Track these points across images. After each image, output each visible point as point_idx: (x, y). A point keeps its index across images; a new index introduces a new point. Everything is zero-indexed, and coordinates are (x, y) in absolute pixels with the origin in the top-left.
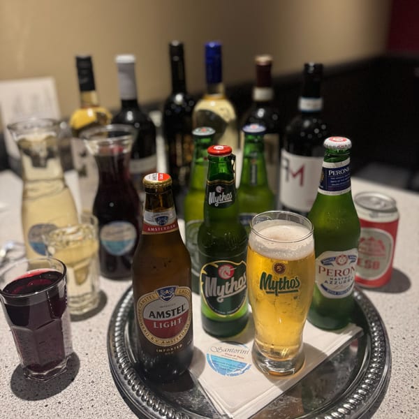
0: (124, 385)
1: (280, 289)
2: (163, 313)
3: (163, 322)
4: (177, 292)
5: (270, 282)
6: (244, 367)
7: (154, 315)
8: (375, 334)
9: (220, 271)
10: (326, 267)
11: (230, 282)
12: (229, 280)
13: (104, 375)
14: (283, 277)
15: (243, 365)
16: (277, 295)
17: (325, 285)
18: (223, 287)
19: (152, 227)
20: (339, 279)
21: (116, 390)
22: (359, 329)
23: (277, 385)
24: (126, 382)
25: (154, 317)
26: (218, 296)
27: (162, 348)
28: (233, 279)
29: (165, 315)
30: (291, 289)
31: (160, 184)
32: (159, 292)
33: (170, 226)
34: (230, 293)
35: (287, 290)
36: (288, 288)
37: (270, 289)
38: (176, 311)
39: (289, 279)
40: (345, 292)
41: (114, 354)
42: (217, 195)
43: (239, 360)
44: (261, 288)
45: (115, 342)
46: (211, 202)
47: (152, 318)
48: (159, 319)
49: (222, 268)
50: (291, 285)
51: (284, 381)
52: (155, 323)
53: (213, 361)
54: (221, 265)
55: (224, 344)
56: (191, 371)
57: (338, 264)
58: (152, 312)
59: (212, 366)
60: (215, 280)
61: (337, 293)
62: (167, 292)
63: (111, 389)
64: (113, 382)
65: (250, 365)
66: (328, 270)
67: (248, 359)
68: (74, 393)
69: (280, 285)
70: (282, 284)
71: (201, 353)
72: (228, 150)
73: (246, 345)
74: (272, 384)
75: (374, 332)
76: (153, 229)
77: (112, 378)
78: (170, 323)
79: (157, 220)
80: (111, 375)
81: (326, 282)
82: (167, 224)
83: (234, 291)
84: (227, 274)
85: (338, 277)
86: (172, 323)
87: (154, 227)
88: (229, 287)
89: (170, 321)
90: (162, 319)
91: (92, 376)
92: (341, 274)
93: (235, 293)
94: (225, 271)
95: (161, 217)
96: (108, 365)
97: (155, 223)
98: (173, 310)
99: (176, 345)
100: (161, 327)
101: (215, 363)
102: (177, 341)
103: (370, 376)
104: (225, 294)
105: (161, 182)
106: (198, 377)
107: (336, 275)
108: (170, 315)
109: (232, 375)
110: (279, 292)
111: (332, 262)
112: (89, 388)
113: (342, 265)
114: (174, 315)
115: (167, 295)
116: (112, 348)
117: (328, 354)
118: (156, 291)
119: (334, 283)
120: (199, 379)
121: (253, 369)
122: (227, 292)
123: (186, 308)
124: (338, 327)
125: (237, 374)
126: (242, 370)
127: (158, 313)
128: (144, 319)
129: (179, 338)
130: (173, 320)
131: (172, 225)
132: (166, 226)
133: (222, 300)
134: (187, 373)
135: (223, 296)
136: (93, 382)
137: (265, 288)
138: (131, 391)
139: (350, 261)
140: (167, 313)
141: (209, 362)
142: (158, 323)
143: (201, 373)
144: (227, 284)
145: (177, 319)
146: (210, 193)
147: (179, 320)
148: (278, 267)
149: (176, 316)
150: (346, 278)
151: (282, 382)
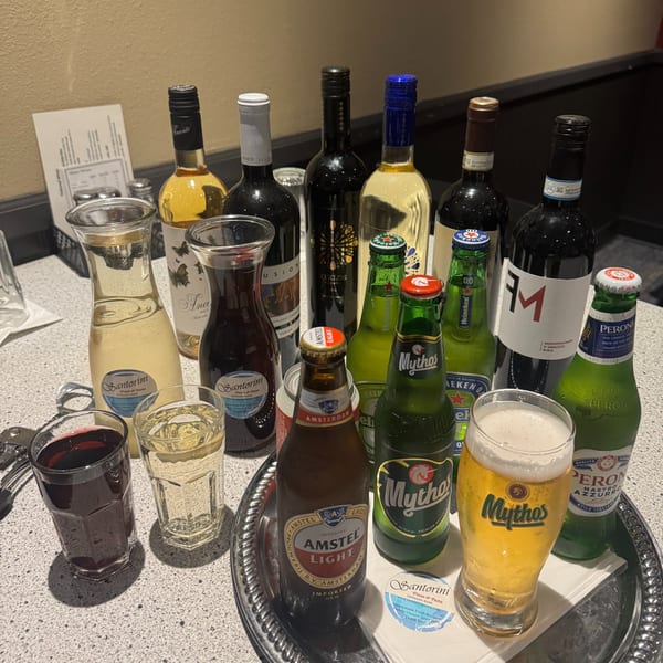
0: (262, 640)
1: (516, 520)
2: (326, 543)
3: (325, 556)
4: (350, 513)
5: (499, 510)
6: (443, 616)
7: (311, 545)
8: (649, 574)
9: (411, 472)
10: (580, 471)
11: (426, 489)
12: (425, 487)
13: (228, 618)
14: (521, 504)
15: (441, 613)
16: (509, 528)
17: (576, 496)
18: (415, 495)
19: (312, 415)
20: (599, 490)
21: (249, 643)
22: (622, 562)
23: (495, 651)
24: (265, 636)
25: (313, 548)
26: (405, 508)
27: (321, 591)
28: (431, 484)
29: (330, 546)
30: (532, 522)
31: (330, 350)
32: (322, 514)
33: (341, 414)
34: (424, 504)
35: (526, 522)
36: (528, 520)
37: (498, 518)
38: (345, 540)
39: (532, 507)
40: (605, 508)
41: (243, 587)
42: (413, 357)
43: (435, 605)
44: (484, 515)
45: (244, 567)
46: (402, 367)
47: (308, 549)
48: (320, 551)
49: (415, 468)
50: (534, 514)
51: (506, 643)
52: (313, 557)
53: (396, 605)
54: (413, 464)
55: (410, 575)
56: (362, 619)
57: (601, 468)
58: (309, 541)
59: (394, 613)
60: (401, 485)
61: (593, 510)
62: (334, 513)
63: (241, 642)
64: (244, 631)
65: (453, 615)
66: (582, 476)
67: (448, 603)
68: (187, 646)
69: (516, 515)
70: (520, 515)
71: (376, 591)
72: (436, 288)
73: (444, 579)
74: (489, 650)
75: (646, 570)
76: (314, 419)
77: (241, 624)
78: (335, 558)
79: (322, 405)
80: (239, 619)
81: (577, 492)
82: (336, 412)
83: (431, 501)
84: (423, 477)
85: (598, 486)
86: (339, 557)
87: (317, 416)
88: (425, 496)
89: (335, 555)
90: (324, 551)
91: (211, 619)
92: (604, 483)
93: (433, 504)
94: (419, 474)
95: (328, 402)
96: (233, 601)
97: (318, 411)
98: (342, 539)
99: (342, 587)
100: (322, 562)
101: (398, 608)
102: (344, 581)
103: (641, 645)
104: (417, 506)
105: (330, 347)
106: (373, 631)
107: (594, 484)
108: (336, 545)
109: (425, 630)
110: (514, 526)
111: (591, 466)
112: (207, 639)
113: (606, 470)
114: (342, 545)
115: (335, 518)
116: (240, 577)
117: (574, 602)
118: (317, 512)
119: (590, 494)
120: (375, 635)
121: (457, 621)
122: (420, 503)
123: (360, 534)
124: (588, 557)
125: (432, 629)
126: (441, 622)
127: (319, 543)
128: (296, 550)
129: (347, 576)
130: (340, 552)
131: (344, 412)
132: (336, 416)
133: (412, 514)
134: (355, 621)
135: (413, 508)
136: (213, 629)
137: (491, 517)
138: (274, 652)
139: (619, 464)
140: (332, 543)
141: (389, 606)
142: (317, 557)
143: (377, 625)
144: (422, 492)
145: (346, 551)
146: (402, 354)
147: (350, 551)
148: (516, 490)
149: (346, 546)
150: (609, 489)
151: (503, 646)
